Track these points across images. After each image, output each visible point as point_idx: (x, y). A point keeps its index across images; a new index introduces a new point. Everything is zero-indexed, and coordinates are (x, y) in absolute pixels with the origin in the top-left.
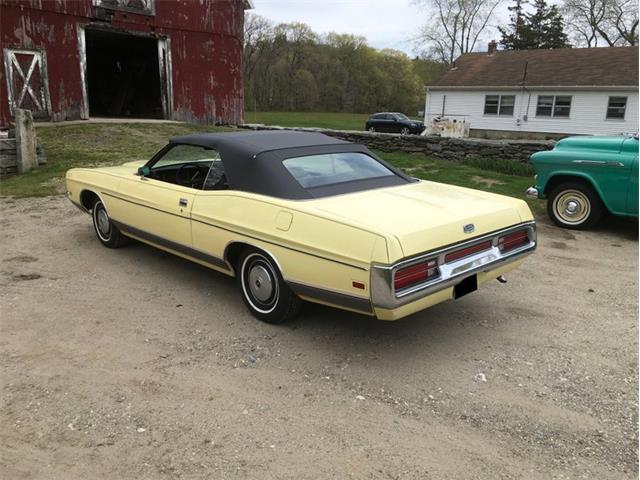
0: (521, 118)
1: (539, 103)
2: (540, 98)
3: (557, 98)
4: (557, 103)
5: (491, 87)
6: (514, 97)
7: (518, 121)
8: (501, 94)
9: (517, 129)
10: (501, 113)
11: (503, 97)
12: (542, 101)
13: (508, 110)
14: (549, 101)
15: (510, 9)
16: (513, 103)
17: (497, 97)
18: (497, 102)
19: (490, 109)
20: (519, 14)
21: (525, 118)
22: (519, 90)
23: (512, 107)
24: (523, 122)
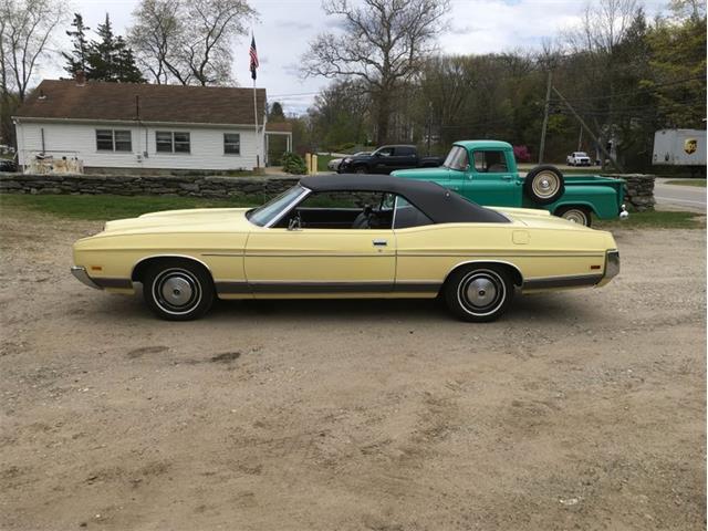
0: (142, 154)
1: (158, 139)
2: (157, 133)
3: (175, 134)
4: (176, 139)
5: (101, 120)
6: (129, 132)
7: (139, 157)
8: (114, 129)
9: (140, 166)
10: (117, 149)
11: (116, 132)
12: (160, 137)
13: (125, 146)
14: (167, 137)
15: (69, 33)
16: (130, 138)
17: (110, 132)
18: (111, 137)
19: (104, 144)
20: (82, 41)
21: (146, 155)
22: (135, 125)
23: (130, 143)
24: (144, 159)
